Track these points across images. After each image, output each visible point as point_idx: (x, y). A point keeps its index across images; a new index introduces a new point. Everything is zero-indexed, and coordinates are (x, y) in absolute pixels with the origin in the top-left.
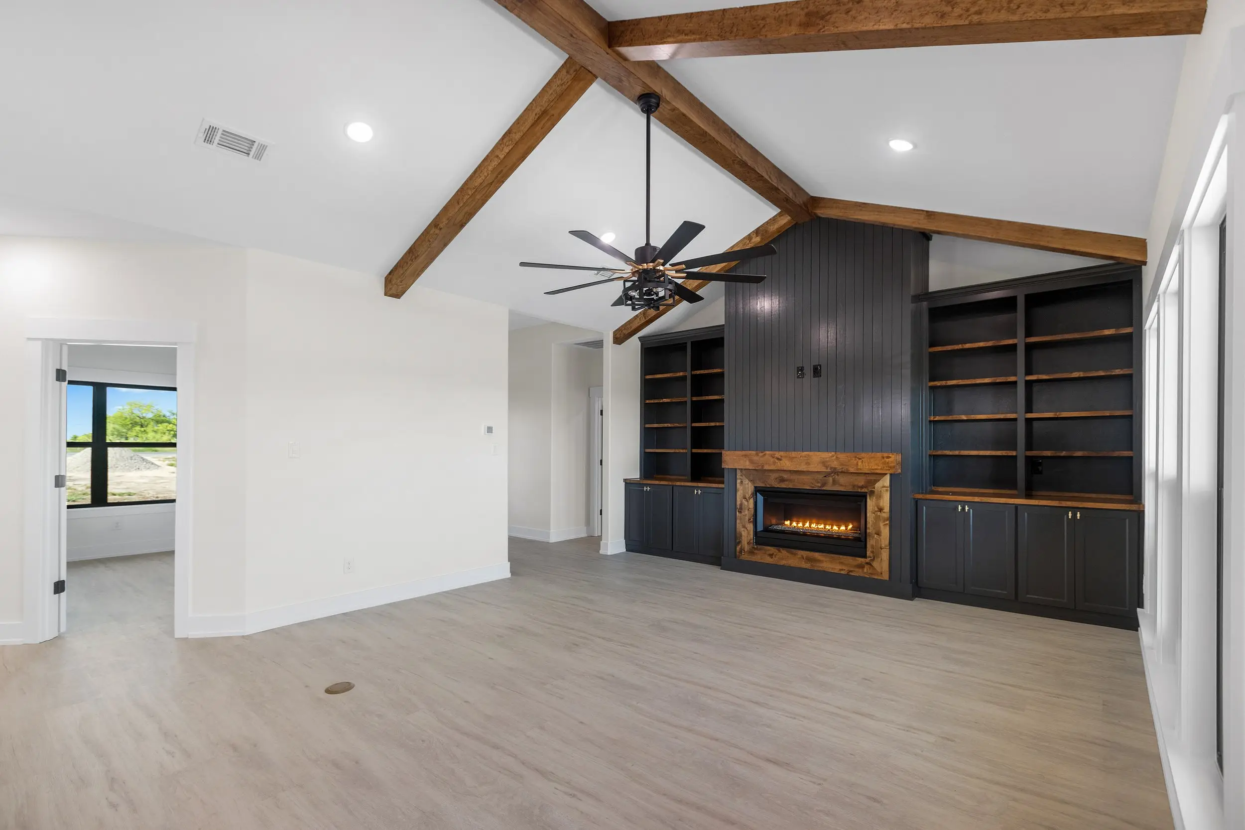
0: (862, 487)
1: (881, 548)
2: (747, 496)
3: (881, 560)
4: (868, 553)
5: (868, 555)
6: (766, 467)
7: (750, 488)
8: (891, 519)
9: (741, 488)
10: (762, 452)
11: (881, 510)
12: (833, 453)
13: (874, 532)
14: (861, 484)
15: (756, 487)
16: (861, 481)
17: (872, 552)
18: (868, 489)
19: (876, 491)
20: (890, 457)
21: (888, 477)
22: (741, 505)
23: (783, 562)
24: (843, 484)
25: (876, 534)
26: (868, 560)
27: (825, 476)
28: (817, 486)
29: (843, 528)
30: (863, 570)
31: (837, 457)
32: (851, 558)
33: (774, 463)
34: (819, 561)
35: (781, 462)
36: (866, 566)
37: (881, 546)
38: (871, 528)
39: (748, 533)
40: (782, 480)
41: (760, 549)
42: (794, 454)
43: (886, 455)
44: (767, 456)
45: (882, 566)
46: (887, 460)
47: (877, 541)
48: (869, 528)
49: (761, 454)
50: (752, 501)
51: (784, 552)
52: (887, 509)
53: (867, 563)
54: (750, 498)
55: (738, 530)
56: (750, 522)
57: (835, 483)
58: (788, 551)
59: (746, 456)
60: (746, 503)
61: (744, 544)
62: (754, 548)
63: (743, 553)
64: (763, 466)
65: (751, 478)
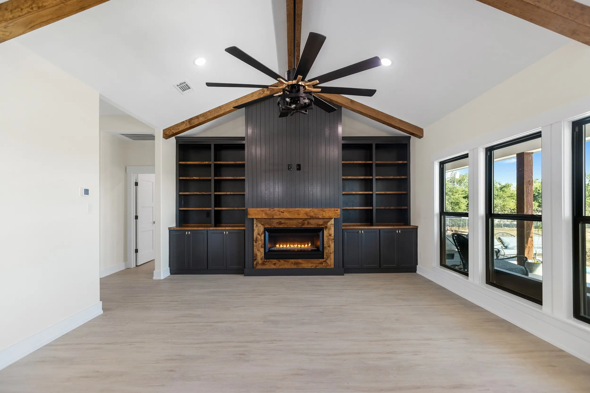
0: (321, 225)
1: (330, 253)
2: (260, 233)
3: (331, 258)
4: (325, 256)
5: (324, 257)
6: (275, 217)
7: (262, 229)
8: (334, 239)
9: (257, 229)
10: (272, 209)
11: (330, 235)
12: (311, 209)
13: (327, 246)
14: (321, 223)
15: (265, 228)
16: (321, 222)
17: (327, 256)
18: (324, 226)
19: (328, 227)
20: (338, 210)
21: (333, 219)
22: (256, 238)
23: (281, 267)
24: (313, 224)
25: (328, 247)
26: (324, 260)
27: (304, 221)
28: (300, 226)
29: (306, 246)
30: (322, 265)
31: (313, 211)
32: (317, 260)
33: (280, 215)
34: (301, 263)
35: (284, 214)
36: (324, 263)
37: (330, 252)
38: (326, 245)
39: (261, 254)
40: (280, 223)
41: (268, 262)
42: (291, 209)
43: (336, 209)
44: (275, 211)
45: (331, 262)
46: (337, 211)
47: (329, 250)
48: (325, 244)
50: (263, 236)
51: (282, 261)
52: (333, 235)
53: (324, 261)
54: (262, 234)
55: (255, 253)
56: (262, 247)
57: (308, 223)
58: (284, 261)
59: (263, 211)
60: (260, 237)
61: (259, 260)
62: (264, 261)
63: (258, 265)
64: (273, 216)
65: (263, 223)
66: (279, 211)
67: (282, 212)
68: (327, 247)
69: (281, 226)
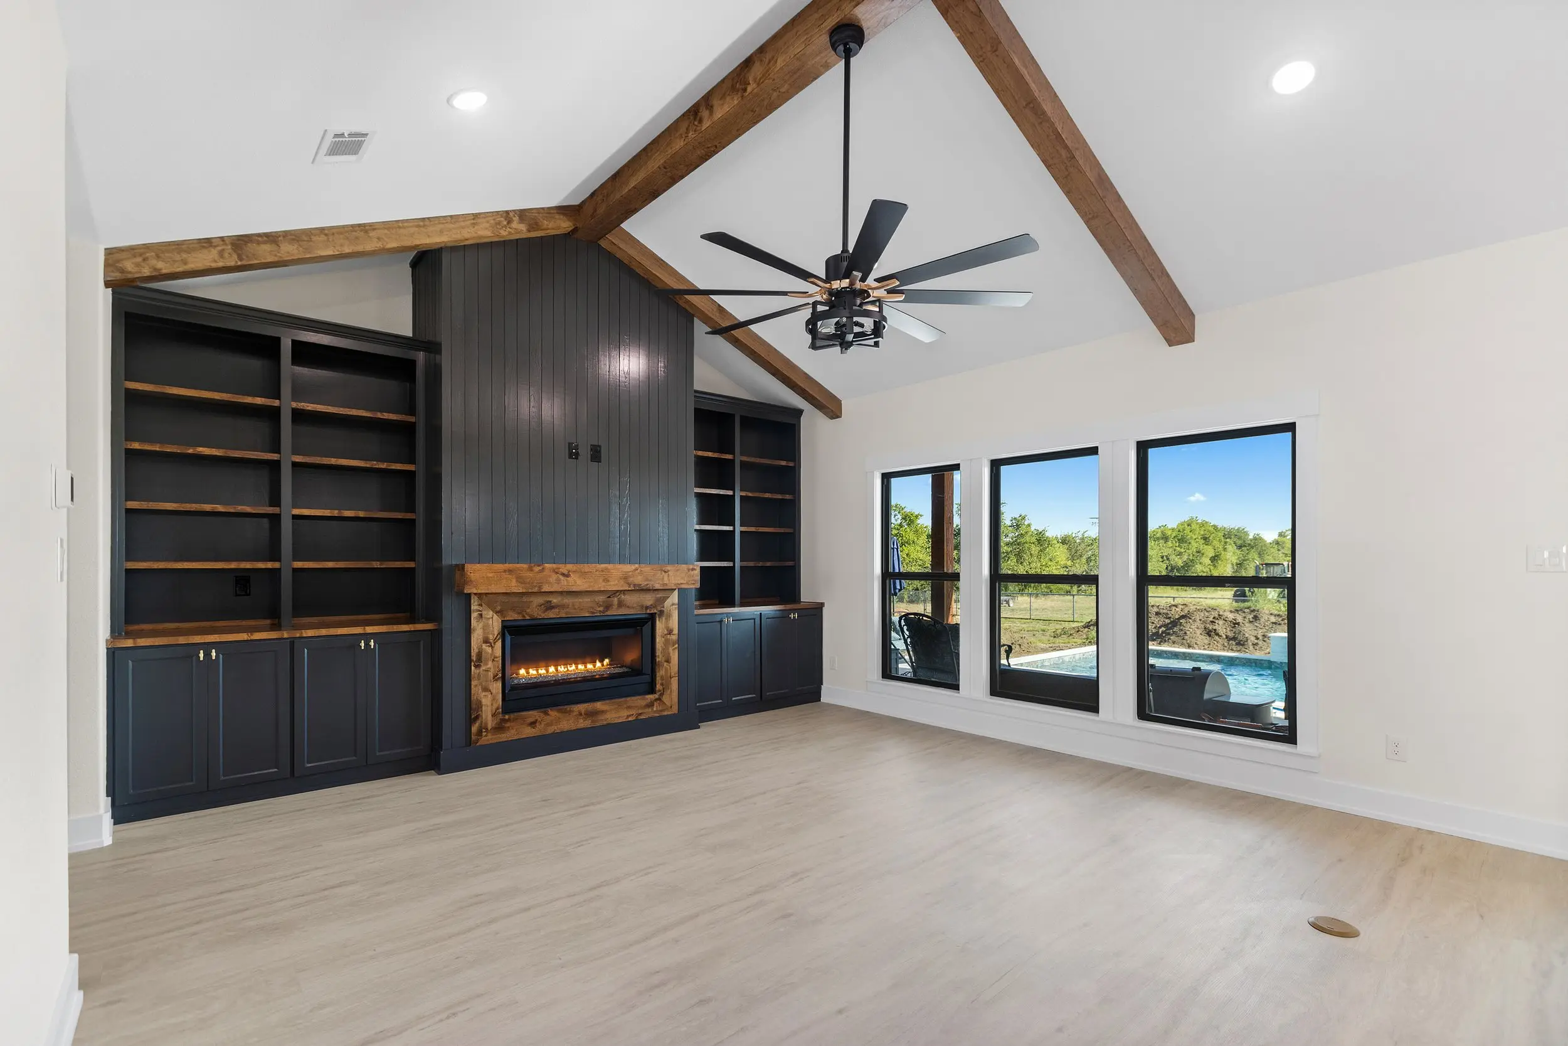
0: (651, 607)
1: (670, 678)
2: (491, 638)
3: (671, 690)
4: (658, 687)
5: (657, 689)
6: (546, 588)
7: (495, 624)
8: (679, 641)
9: (481, 625)
10: (539, 566)
11: (670, 632)
12: (637, 565)
13: (664, 659)
14: (649, 603)
15: (503, 622)
16: (648, 599)
17: (662, 684)
18: (657, 610)
19: (665, 611)
20: (695, 570)
21: (676, 592)
22: (480, 655)
23: (550, 730)
24: (634, 605)
25: (665, 661)
26: (657, 695)
27: (609, 597)
28: (599, 611)
29: (598, 665)
30: (652, 709)
31: (641, 571)
32: (640, 697)
34: (603, 712)
35: (569, 579)
36: (656, 704)
37: (670, 675)
39: (494, 699)
40: (549, 607)
41: (515, 720)
42: (587, 567)
43: (691, 567)
44: (546, 573)
45: (672, 698)
46: (691, 572)
47: (666, 670)
48: (659, 656)
49: (537, 569)
50: (499, 644)
51: (553, 713)
52: (676, 631)
53: (657, 699)
54: (495, 640)
55: (474, 698)
56: (497, 680)
57: (621, 604)
58: (559, 711)
59: (510, 571)
60: (489, 650)
61: (486, 718)
62: (503, 721)
63: (484, 734)
64: (540, 587)
65: (499, 608)
66: (557, 573)
67: (563, 575)
68: (663, 661)
69: (551, 614)
